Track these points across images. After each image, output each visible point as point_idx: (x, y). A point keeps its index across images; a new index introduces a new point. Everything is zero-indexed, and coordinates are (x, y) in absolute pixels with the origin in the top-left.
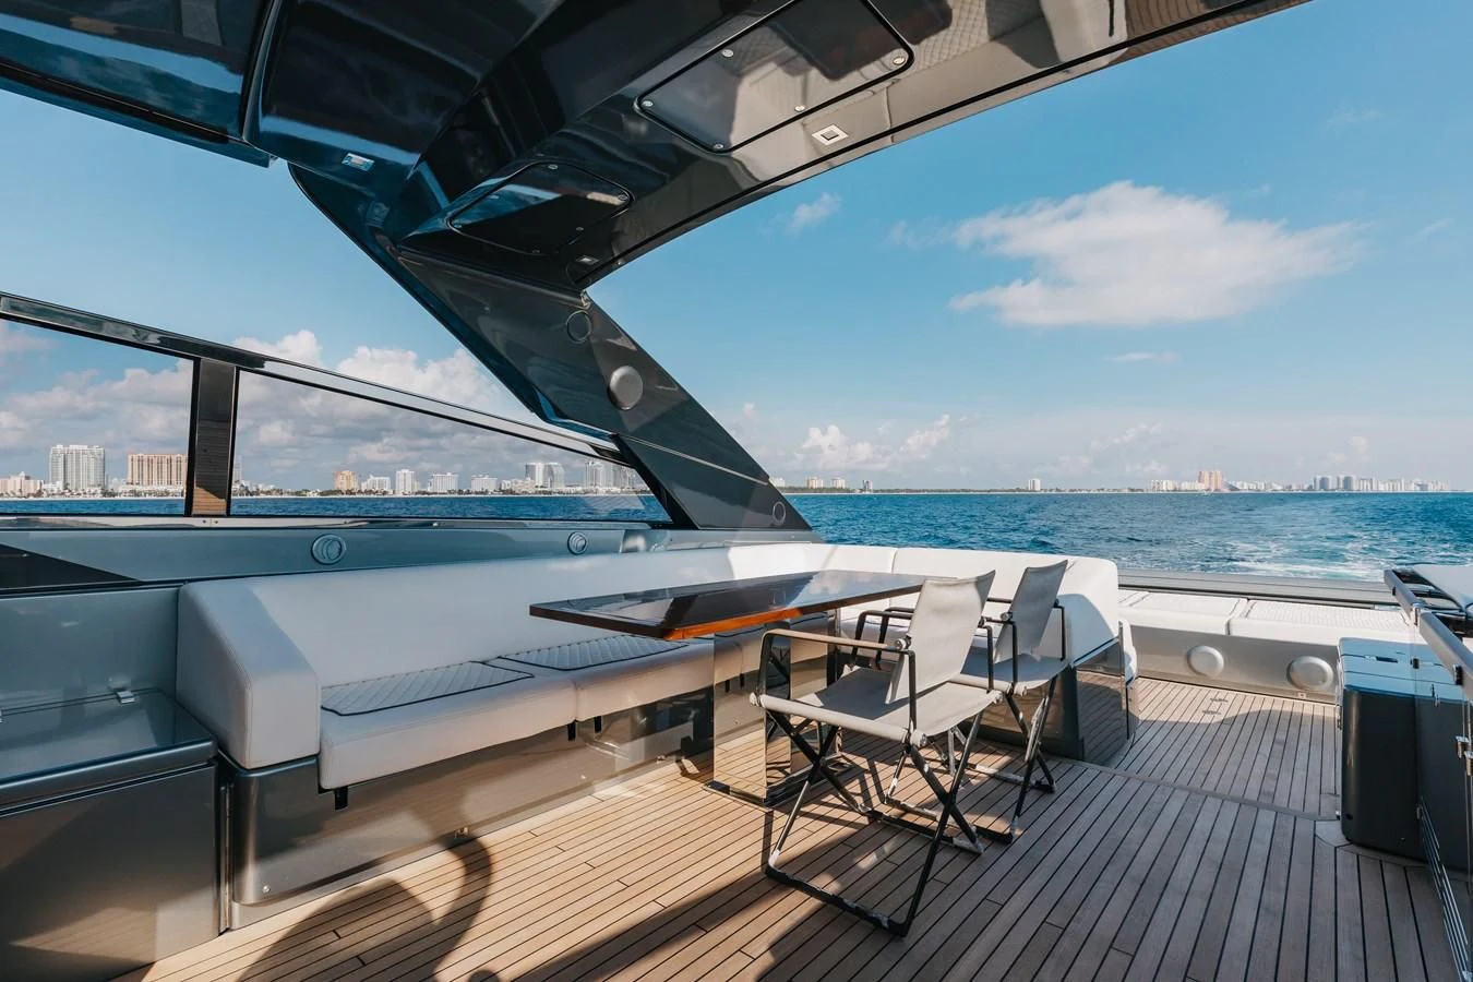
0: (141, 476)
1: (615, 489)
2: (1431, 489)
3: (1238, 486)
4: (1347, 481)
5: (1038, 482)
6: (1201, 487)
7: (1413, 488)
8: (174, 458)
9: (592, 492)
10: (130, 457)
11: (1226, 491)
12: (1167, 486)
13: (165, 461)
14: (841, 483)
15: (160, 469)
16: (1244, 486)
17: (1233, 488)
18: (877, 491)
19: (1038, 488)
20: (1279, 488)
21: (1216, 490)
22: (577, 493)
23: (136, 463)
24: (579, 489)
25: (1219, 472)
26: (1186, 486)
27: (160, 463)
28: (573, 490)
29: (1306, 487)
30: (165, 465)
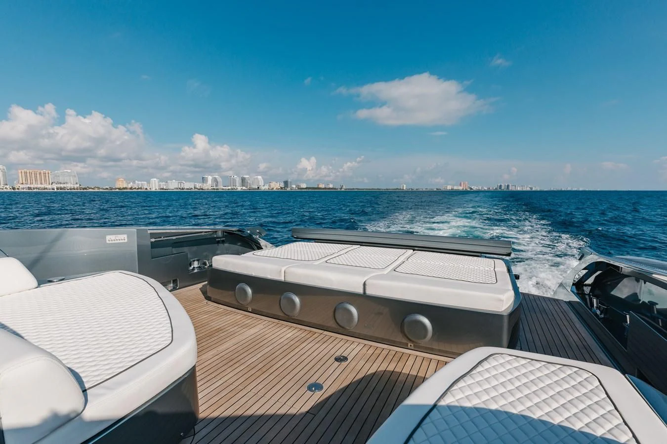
0: (26, 180)
1: (244, 188)
2: (534, 189)
3: (472, 188)
4: (508, 186)
5: (405, 186)
6: (461, 188)
7: (528, 189)
8: (42, 172)
9: (234, 189)
10: (20, 171)
11: (469, 190)
12: (449, 188)
13: (38, 173)
14: (331, 186)
15: (36, 177)
16: (475, 188)
17: (471, 189)
18: (346, 189)
19: (405, 188)
20: (486, 189)
21: (466, 189)
22: (229, 189)
23: (23, 174)
24: (230, 188)
25: (467, 183)
26: (455, 188)
27: (36, 174)
28: (227, 188)
29: (495, 188)
30: (38, 175)
